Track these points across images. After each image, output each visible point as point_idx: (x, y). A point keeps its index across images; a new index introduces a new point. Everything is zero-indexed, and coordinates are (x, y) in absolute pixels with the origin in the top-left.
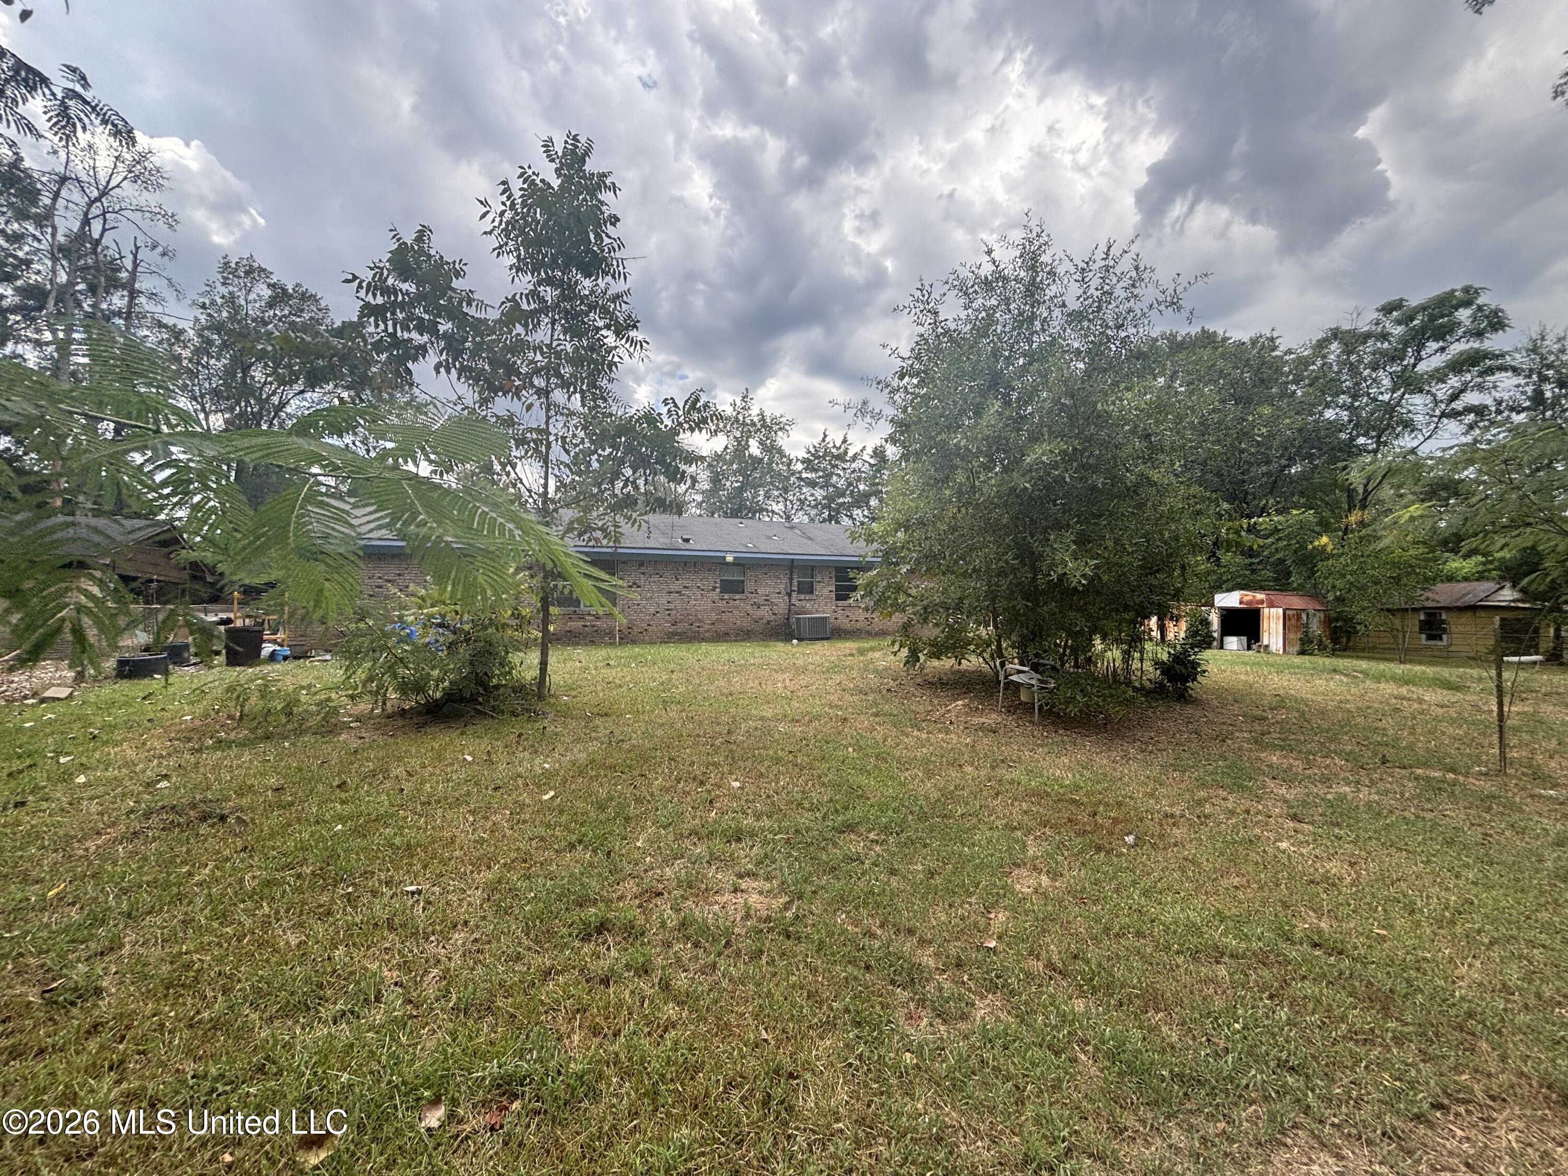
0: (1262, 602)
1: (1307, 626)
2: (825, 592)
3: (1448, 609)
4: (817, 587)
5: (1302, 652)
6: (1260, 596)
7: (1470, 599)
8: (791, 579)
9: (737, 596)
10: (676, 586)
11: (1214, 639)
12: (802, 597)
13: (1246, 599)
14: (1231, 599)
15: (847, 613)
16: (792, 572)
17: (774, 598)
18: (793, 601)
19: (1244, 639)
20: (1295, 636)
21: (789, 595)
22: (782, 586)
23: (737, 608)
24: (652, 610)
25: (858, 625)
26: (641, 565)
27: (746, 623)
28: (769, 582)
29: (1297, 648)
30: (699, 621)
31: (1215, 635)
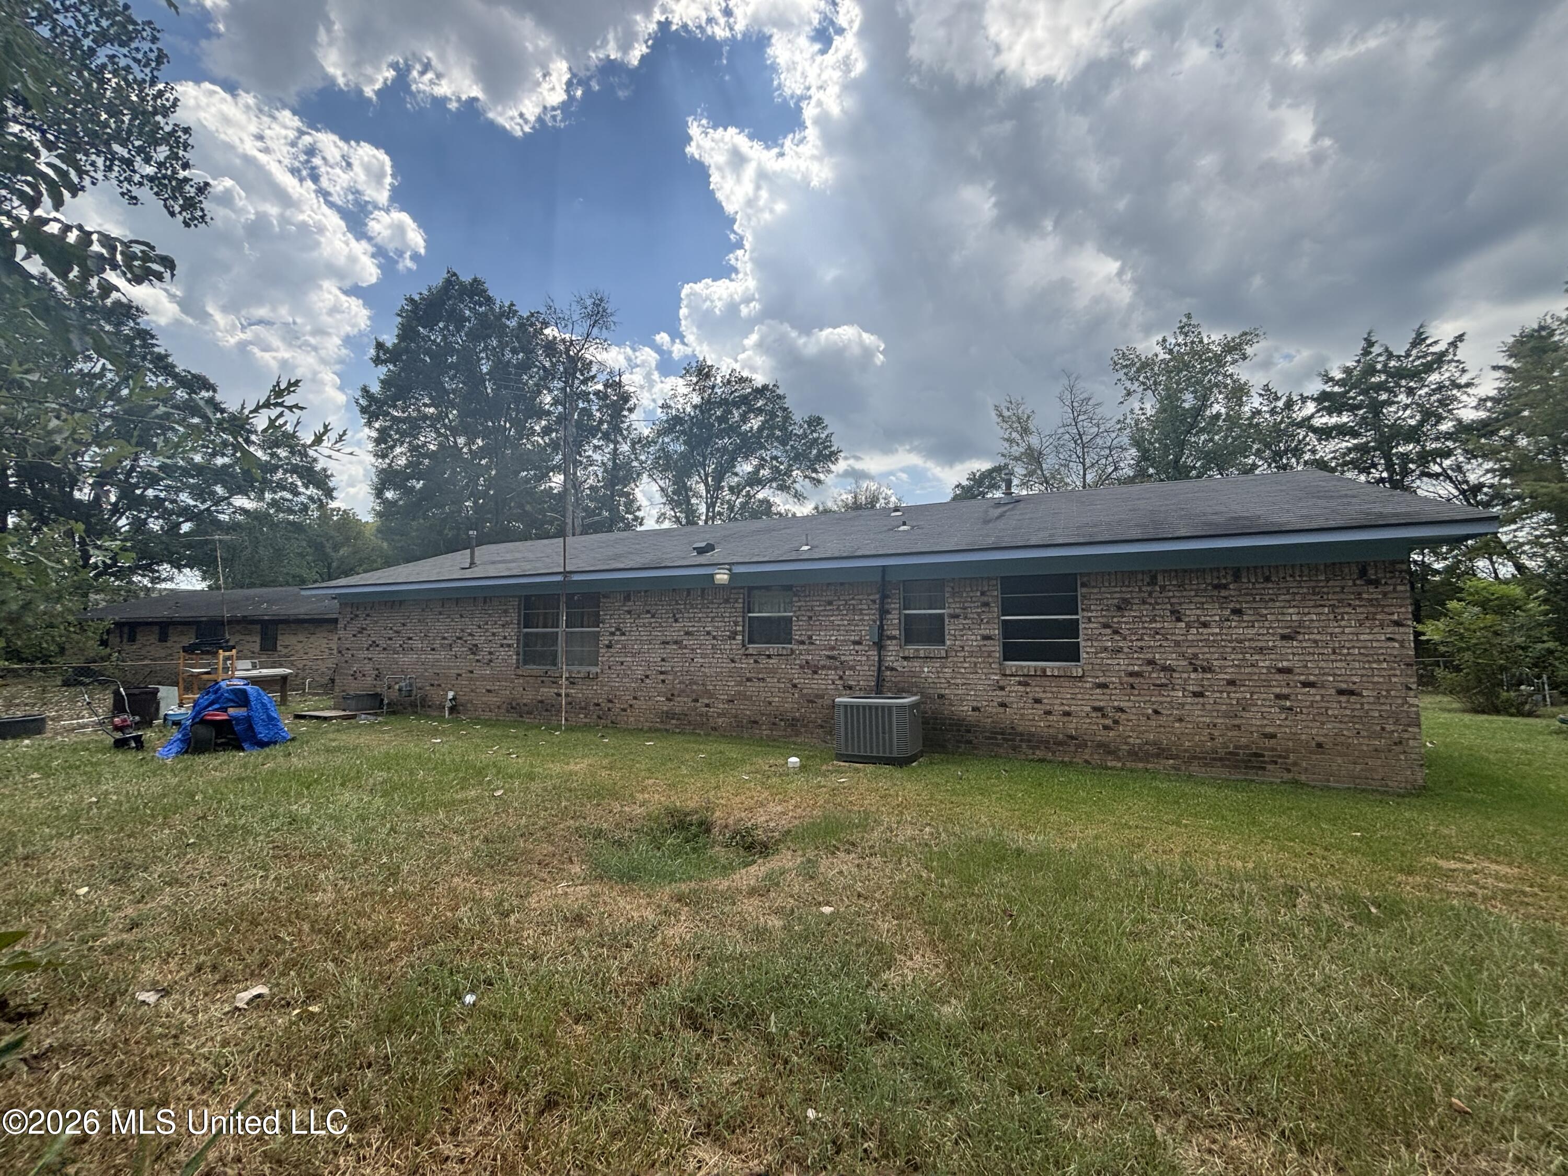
2: (973, 640)
4: (950, 628)
8: (884, 612)
9: (773, 649)
10: (674, 631)
12: (911, 650)
15: (1038, 692)
16: (884, 597)
17: (848, 654)
18: (891, 658)
21: (880, 646)
22: (865, 628)
23: (773, 671)
24: (640, 673)
25: (1072, 727)
26: (627, 598)
27: (789, 704)
28: (837, 620)
30: (711, 695)
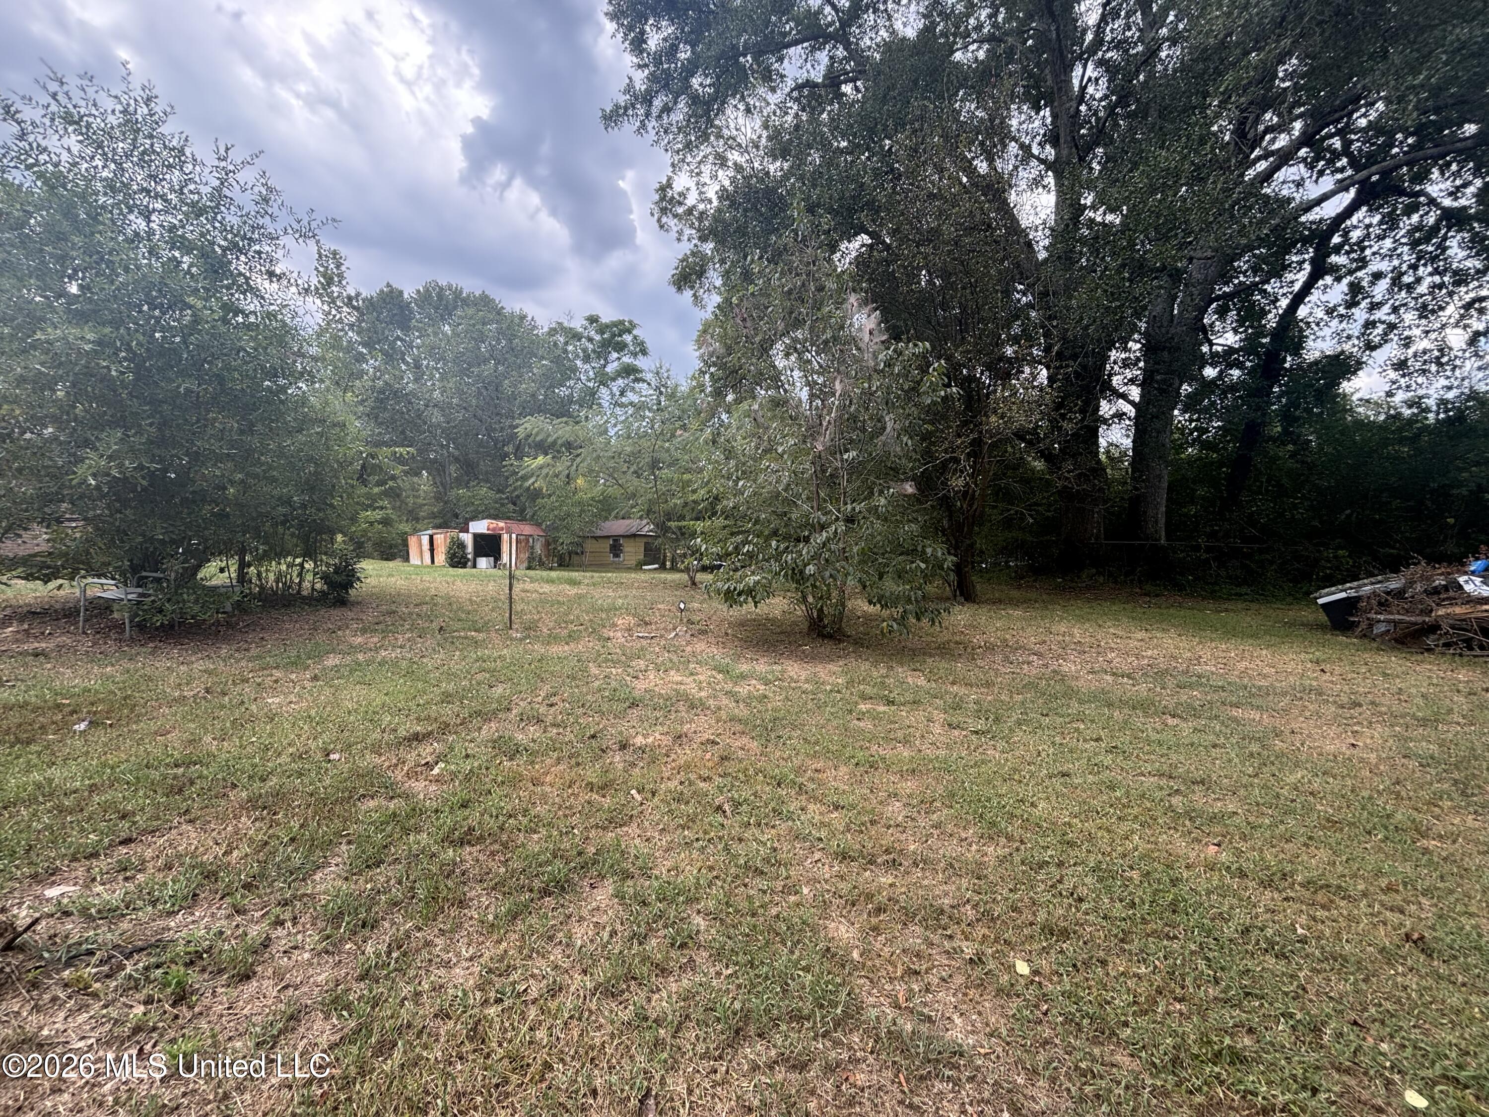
0: (502, 529)
1: (532, 547)
3: (623, 536)
5: (529, 568)
6: (501, 524)
7: (633, 530)
11: (469, 560)
13: (491, 526)
14: (480, 526)
19: (492, 559)
20: (525, 556)
29: (525, 565)
31: (470, 556)
